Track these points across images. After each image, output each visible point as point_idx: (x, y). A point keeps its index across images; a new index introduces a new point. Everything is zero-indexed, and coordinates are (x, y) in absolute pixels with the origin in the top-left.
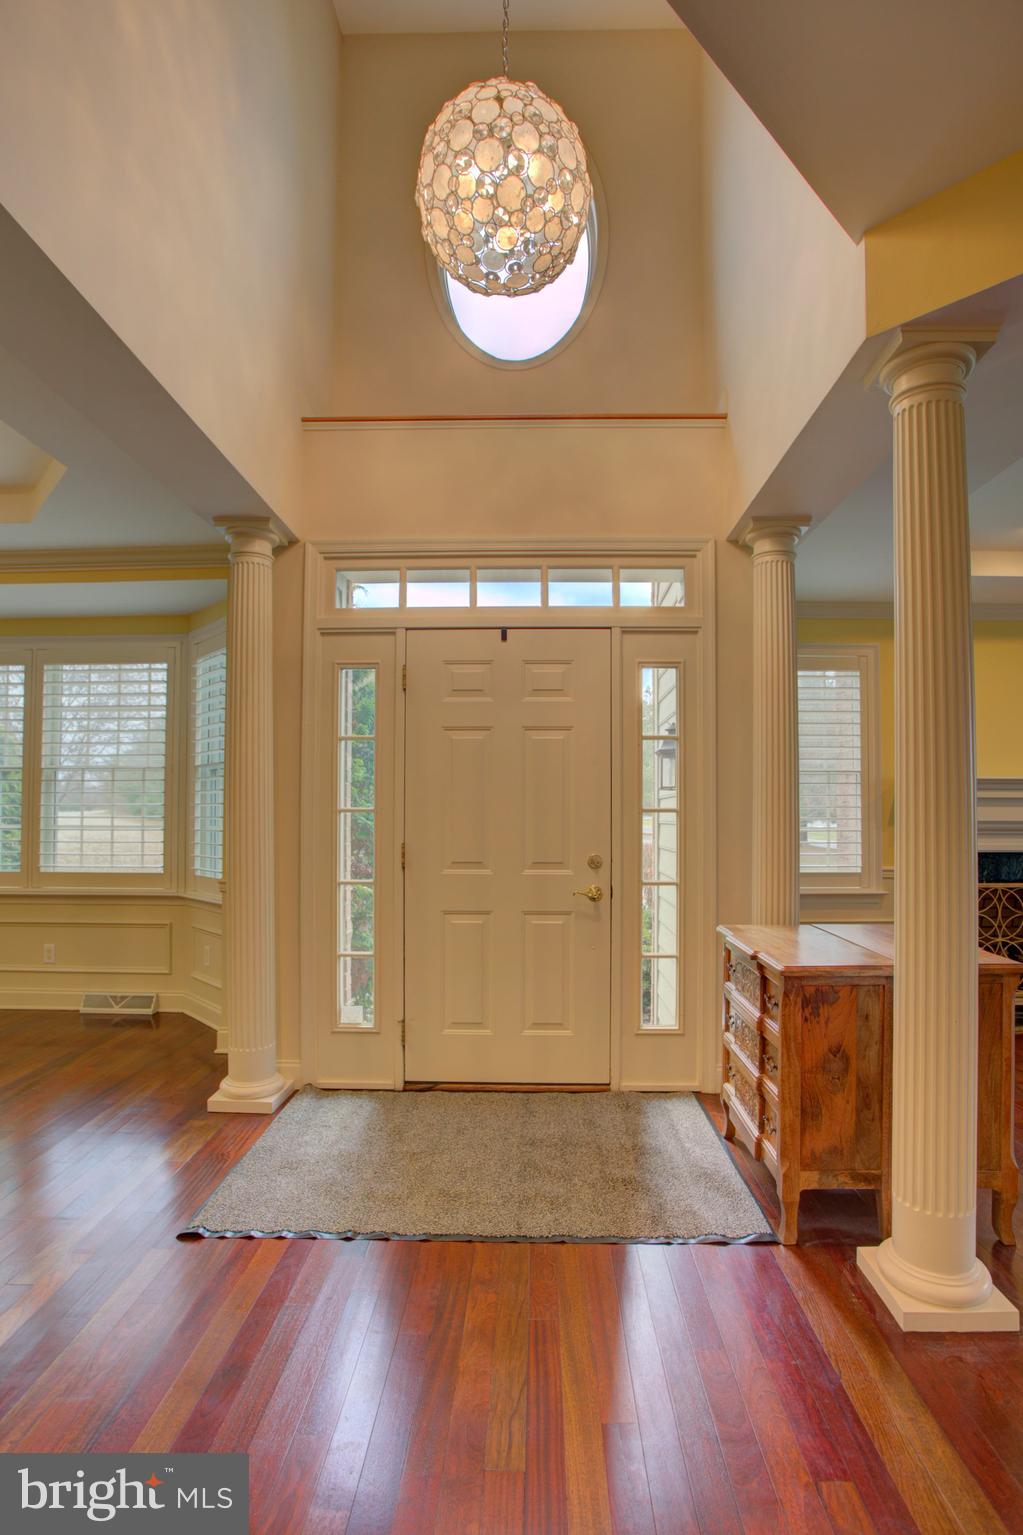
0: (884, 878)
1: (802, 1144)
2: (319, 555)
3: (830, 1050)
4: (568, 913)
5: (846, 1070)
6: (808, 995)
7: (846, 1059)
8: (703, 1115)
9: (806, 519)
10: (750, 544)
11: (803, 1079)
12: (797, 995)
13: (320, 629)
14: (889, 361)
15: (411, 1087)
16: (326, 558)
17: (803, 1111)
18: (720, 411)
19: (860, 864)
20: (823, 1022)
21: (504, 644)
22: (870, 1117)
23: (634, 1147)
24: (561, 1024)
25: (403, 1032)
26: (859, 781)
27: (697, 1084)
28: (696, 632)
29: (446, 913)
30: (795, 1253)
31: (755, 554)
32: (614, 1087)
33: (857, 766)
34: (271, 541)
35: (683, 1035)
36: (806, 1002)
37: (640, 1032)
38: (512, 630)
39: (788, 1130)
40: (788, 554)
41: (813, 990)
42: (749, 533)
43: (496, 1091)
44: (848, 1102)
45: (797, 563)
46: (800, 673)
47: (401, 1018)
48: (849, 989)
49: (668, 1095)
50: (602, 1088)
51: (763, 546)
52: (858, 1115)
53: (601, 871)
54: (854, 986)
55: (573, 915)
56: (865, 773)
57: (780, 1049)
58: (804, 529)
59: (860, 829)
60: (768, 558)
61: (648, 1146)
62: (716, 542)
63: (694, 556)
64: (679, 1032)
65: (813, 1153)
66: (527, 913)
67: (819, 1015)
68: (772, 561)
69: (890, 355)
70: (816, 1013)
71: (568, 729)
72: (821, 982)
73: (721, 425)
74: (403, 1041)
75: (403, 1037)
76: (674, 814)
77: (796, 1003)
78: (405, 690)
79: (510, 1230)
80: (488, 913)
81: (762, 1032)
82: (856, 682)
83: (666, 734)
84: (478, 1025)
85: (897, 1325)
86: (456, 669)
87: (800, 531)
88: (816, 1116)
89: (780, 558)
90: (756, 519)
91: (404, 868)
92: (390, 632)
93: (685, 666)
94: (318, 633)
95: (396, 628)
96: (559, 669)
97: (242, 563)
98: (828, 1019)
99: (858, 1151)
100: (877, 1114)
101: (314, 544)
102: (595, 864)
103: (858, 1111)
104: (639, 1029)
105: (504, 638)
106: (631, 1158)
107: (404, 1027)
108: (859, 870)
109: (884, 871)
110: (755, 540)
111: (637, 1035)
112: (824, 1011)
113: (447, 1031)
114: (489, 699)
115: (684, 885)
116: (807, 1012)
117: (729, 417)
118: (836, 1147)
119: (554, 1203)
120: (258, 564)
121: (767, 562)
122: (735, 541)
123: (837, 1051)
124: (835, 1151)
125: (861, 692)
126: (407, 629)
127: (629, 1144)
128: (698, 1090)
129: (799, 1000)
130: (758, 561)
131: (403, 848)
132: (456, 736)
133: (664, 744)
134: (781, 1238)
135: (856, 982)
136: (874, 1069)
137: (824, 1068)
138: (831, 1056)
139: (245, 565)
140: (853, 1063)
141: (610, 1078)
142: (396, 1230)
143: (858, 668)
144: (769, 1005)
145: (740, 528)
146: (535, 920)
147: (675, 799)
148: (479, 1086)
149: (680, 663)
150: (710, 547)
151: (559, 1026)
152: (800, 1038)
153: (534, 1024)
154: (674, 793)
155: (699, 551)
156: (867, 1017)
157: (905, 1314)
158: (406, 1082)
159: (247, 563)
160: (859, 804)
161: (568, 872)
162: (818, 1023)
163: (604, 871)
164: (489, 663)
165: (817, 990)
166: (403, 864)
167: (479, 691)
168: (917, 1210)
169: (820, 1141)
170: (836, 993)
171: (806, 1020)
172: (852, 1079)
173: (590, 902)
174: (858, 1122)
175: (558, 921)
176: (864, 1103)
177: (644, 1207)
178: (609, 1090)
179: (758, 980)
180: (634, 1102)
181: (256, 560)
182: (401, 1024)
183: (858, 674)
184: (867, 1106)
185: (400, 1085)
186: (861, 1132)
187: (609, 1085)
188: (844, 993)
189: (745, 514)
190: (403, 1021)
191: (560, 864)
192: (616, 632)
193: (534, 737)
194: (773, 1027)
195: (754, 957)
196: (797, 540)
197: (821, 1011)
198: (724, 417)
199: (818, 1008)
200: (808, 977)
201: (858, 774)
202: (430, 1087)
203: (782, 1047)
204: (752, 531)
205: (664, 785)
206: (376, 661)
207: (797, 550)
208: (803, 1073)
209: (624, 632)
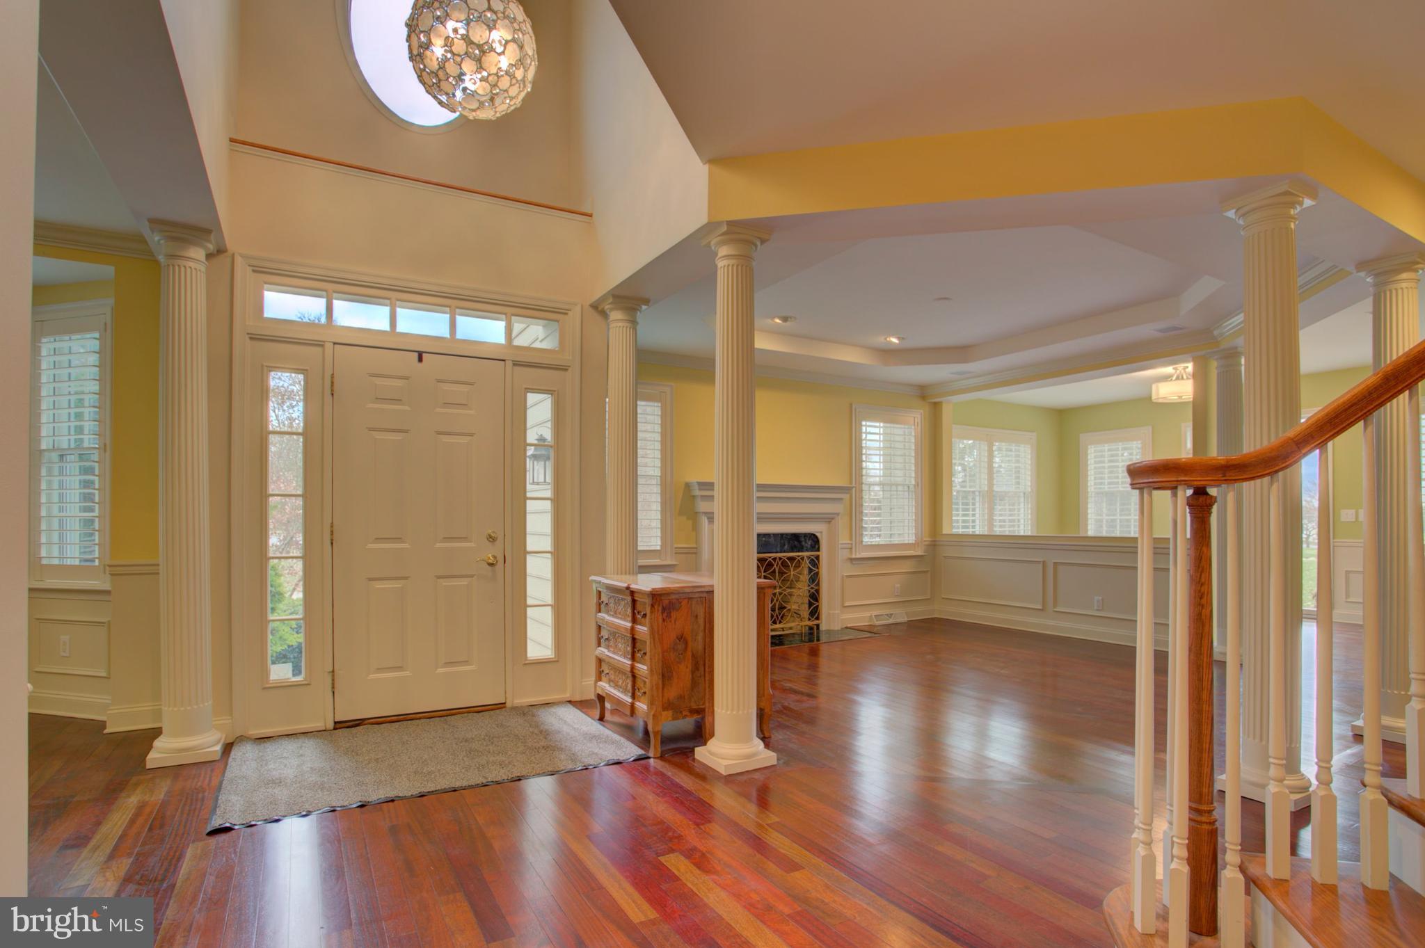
0: (676, 553)
1: (663, 696)
2: (248, 267)
3: (677, 638)
4: (472, 576)
5: (686, 648)
6: (664, 606)
7: (686, 643)
8: (579, 712)
9: (647, 302)
10: (608, 312)
11: (663, 655)
12: (659, 605)
13: (248, 334)
14: (719, 236)
15: (339, 725)
16: (254, 271)
17: (663, 675)
18: (588, 211)
19: (659, 543)
20: (673, 621)
21: (420, 364)
22: (699, 675)
23: (541, 732)
24: (467, 661)
25: (333, 680)
26: (659, 483)
27: (568, 695)
28: (567, 370)
29: (370, 579)
30: (661, 760)
31: (611, 319)
32: (509, 705)
33: (658, 472)
34: (206, 248)
35: (557, 661)
36: (664, 609)
37: (527, 662)
38: (427, 354)
39: (654, 688)
40: (633, 322)
41: (667, 602)
42: (609, 304)
43: (417, 719)
44: (687, 667)
45: (639, 327)
46: (639, 403)
47: (331, 670)
48: (686, 600)
49: (549, 705)
50: (501, 706)
51: (616, 315)
52: (692, 674)
53: (497, 542)
54: (690, 599)
55: (475, 577)
56: (663, 478)
57: (648, 643)
58: (644, 307)
59: (660, 518)
60: (620, 324)
61: (550, 730)
62: (582, 306)
63: (566, 314)
64: (556, 659)
65: (668, 699)
66: (439, 577)
67: (671, 617)
68: (623, 327)
69: (721, 232)
70: (669, 616)
71: (471, 435)
72: (673, 597)
73: (587, 221)
74: (333, 688)
75: (333, 684)
76: (549, 502)
77: (658, 610)
78: (333, 394)
79: (482, 780)
80: (406, 578)
81: (633, 635)
82: (658, 411)
83: (536, 442)
84: (400, 668)
85: (721, 774)
86: (378, 381)
87: (641, 307)
88: (670, 678)
89: (629, 325)
90: (614, 296)
91: (332, 544)
92: (320, 344)
93: (558, 394)
94: (247, 337)
95: (324, 342)
96: (465, 388)
97: (173, 265)
98: (676, 618)
99: (693, 696)
100: (703, 673)
101: (242, 256)
102: (492, 539)
103: (693, 673)
104: (526, 660)
105: (420, 359)
106: (541, 738)
107: (333, 676)
108: (659, 548)
109: (676, 548)
110: (612, 310)
111: (525, 664)
112: (674, 614)
113: (372, 676)
114: (407, 408)
115: (558, 554)
116: (665, 615)
117: (594, 216)
118: (681, 695)
119: (501, 764)
120: (196, 269)
121: (620, 327)
122: (595, 306)
123: (681, 638)
124: (681, 697)
125: (661, 418)
126: (335, 343)
127: (536, 731)
128: (569, 700)
129: (660, 609)
130: (612, 325)
131: (332, 527)
132: (379, 436)
133: (535, 450)
134: (651, 754)
135: (691, 596)
136: (700, 647)
137: (674, 648)
138: (678, 641)
139: (177, 268)
140: (690, 644)
141: (506, 699)
142: (397, 795)
143: (660, 401)
144: (639, 616)
145: (603, 299)
146: (445, 583)
147: (550, 491)
148: (402, 717)
149: (555, 391)
150: (578, 309)
151: (466, 662)
152: (660, 631)
153: (446, 663)
154: (549, 487)
155: (570, 310)
156: (697, 616)
157: (725, 766)
158: (335, 723)
159: (179, 266)
160: (659, 500)
161: (472, 545)
162: (670, 621)
163: (499, 543)
164: (407, 378)
165: (670, 602)
166: (332, 540)
167: (398, 401)
168: (729, 713)
169: (672, 693)
170: (680, 603)
171: (664, 620)
172: (689, 654)
173: (487, 566)
174: (693, 678)
175: (464, 582)
176: (696, 668)
177: (563, 757)
178: (505, 707)
179: (630, 603)
180: (528, 712)
181: (191, 264)
182: (331, 674)
183: (660, 405)
184: (697, 669)
185: (331, 725)
186: (694, 684)
187: (505, 703)
188: (684, 603)
189: (609, 291)
190: (333, 671)
191: (465, 539)
192: (509, 364)
193: (444, 440)
194: (643, 629)
195: (628, 588)
196: (639, 312)
197: (672, 614)
198: (590, 215)
199: (670, 612)
200: (664, 594)
201: (659, 478)
202: (359, 723)
203: (650, 638)
204: (611, 303)
205: (535, 480)
206: (305, 368)
207: (638, 320)
208: (663, 652)
209: (514, 364)
